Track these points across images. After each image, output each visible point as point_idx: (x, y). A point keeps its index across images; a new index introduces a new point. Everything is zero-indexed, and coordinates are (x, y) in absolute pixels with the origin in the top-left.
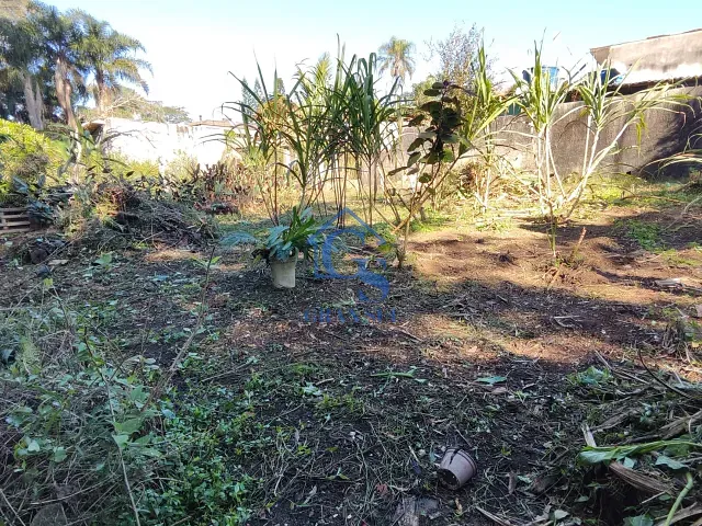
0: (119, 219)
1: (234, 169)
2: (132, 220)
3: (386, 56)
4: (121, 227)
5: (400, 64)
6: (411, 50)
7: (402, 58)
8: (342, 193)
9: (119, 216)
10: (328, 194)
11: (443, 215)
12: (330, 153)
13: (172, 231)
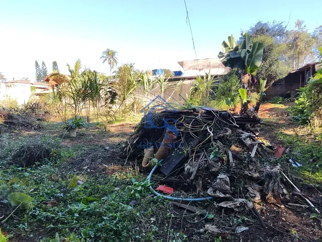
0: (6, 123)
1: (42, 105)
2: (12, 123)
3: (105, 56)
4: (8, 126)
5: (112, 59)
6: (116, 54)
7: (112, 57)
8: (88, 112)
9: (5, 122)
10: (84, 113)
11: (123, 118)
12: (84, 100)
13: (27, 126)
